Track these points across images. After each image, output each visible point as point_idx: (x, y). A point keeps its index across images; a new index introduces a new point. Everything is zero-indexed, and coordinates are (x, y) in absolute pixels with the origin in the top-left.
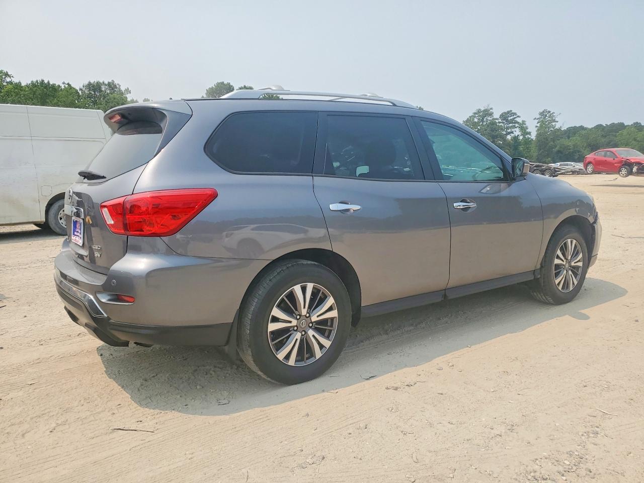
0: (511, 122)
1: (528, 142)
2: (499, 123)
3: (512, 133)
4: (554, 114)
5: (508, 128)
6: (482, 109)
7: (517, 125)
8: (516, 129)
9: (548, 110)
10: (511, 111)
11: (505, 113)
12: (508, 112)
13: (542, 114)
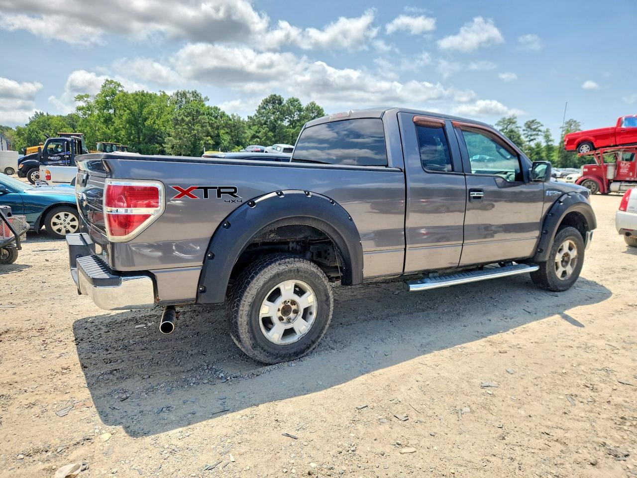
0: (535, 130)
1: (550, 149)
2: (524, 130)
3: (535, 139)
4: (580, 124)
5: (531, 135)
6: (507, 118)
7: (540, 133)
8: (538, 137)
9: (574, 120)
10: (535, 120)
11: (529, 121)
12: (533, 121)
13: (567, 123)
